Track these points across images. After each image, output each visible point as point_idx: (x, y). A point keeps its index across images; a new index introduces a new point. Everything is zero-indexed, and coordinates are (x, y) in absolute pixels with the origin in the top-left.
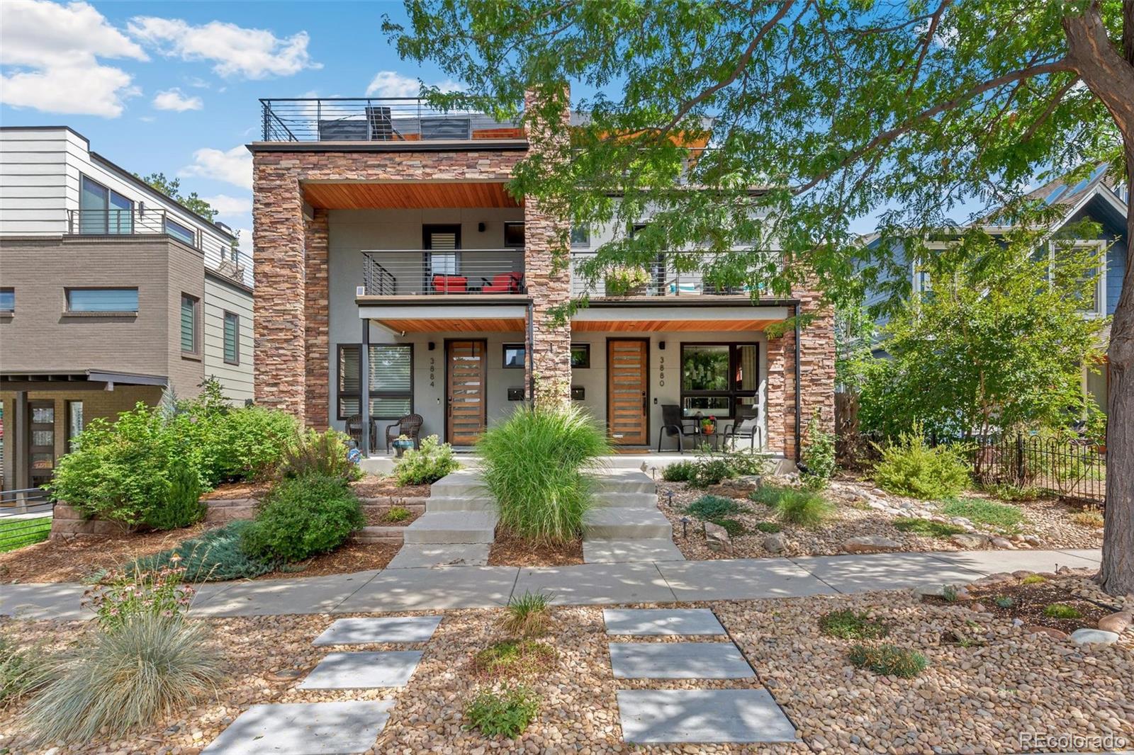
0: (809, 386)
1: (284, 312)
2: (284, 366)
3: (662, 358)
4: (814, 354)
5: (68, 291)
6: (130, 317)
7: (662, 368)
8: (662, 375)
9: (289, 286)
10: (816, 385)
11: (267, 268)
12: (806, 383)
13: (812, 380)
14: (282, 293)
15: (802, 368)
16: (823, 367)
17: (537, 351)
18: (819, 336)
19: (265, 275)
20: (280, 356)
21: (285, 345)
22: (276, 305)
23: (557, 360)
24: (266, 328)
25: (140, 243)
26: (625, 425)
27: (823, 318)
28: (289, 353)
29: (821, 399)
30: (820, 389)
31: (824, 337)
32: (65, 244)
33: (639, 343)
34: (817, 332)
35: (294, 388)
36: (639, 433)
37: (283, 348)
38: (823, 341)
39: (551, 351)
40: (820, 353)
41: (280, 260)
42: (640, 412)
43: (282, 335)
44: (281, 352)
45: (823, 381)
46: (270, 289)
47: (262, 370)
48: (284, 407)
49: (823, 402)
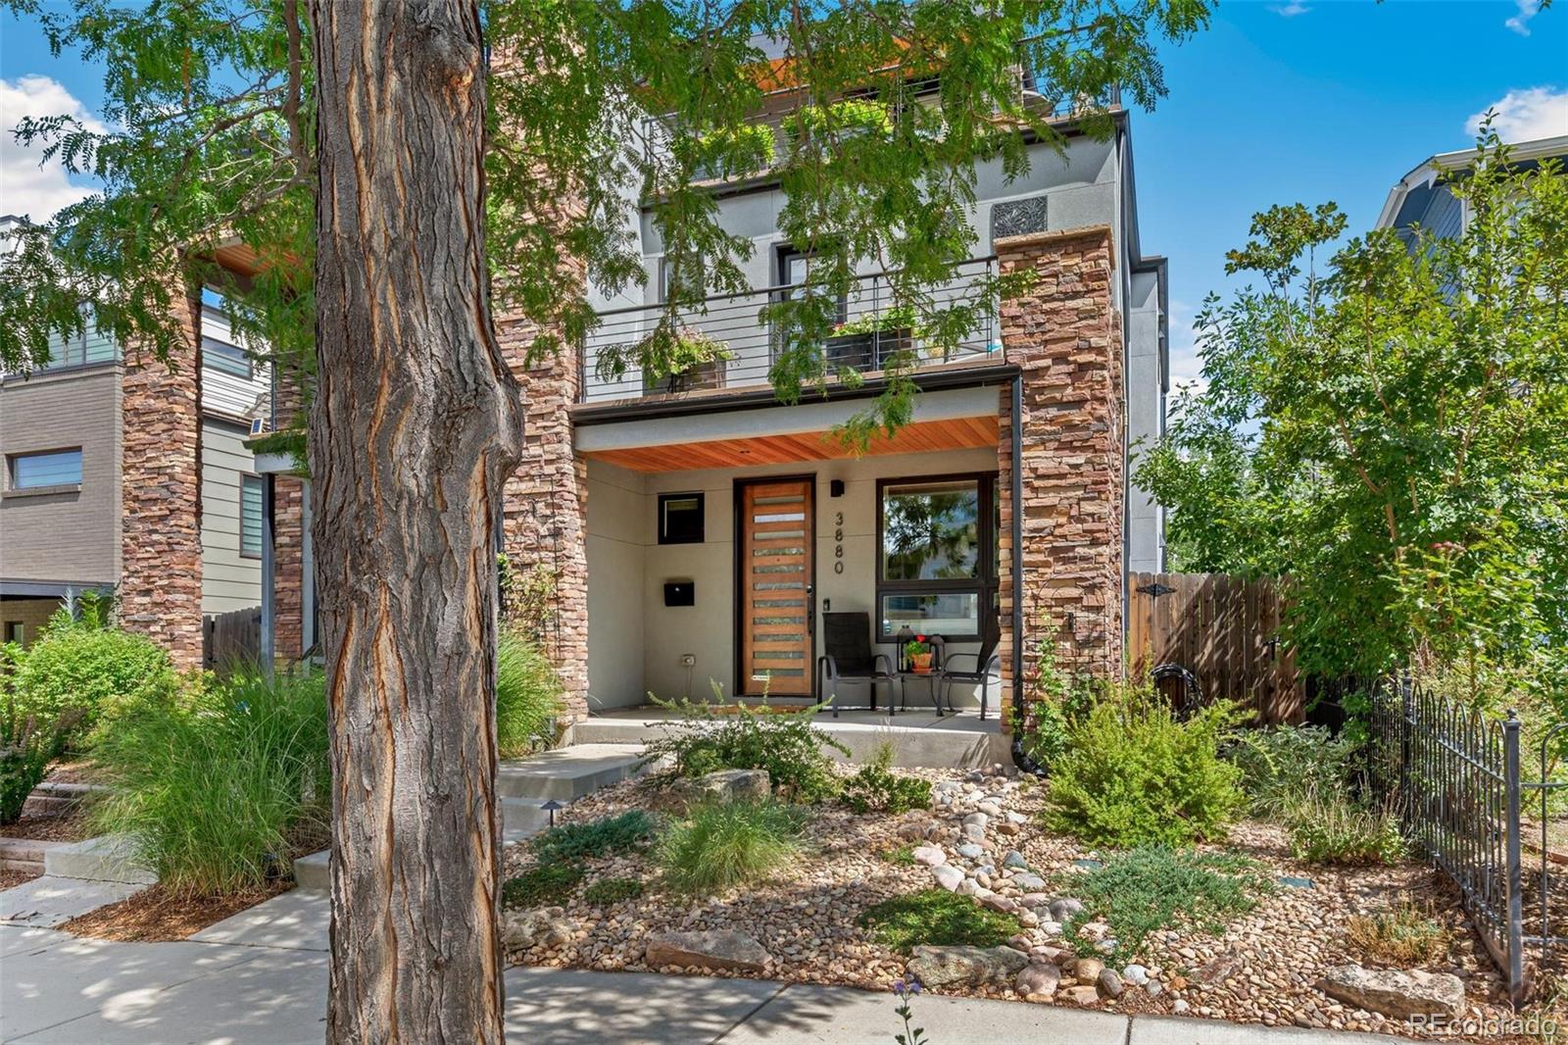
0: (1047, 565)
1: (159, 471)
2: (157, 562)
3: (840, 515)
4: (1057, 488)
5: (11, 459)
6: (71, 494)
7: (839, 535)
8: (839, 551)
9: (166, 426)
10: (1066, 561)
11: (138, 401)
12: (1041, 557)
13: (1054, 551)
14: (157, 439)
15: (1028, 523)
16: (1080, 520)
17: (511, 515)
18: (1069, 446)
19: (137, 412)
20: (153, 544)
21: (159, 527)
22: (149, 460)
23: (543, 531)
24: (136, 499)
25: (84, 378)
26: (776, 654)
27: (1079, 403)
28: (163, 539)
29: (1075, 592)
30: (1074, 571)
31: (1083, 449)
32: (7, 390)
33: (800, 487)
34: (1066, 437)
35: (170, 597)
36: (799, 672)
37: (156, 531)
38: (1080, 459)
39: (534, 512)
40: (1074, 487)
41: (154, 385)
42: (802, 629)
43: (156, 510)
44: (155, 537)
45: (1080, 551)
46: (142, 435)
47: (131, 568)
48: (158, 629)
49: (1079, 599)
